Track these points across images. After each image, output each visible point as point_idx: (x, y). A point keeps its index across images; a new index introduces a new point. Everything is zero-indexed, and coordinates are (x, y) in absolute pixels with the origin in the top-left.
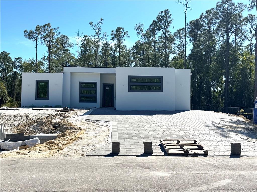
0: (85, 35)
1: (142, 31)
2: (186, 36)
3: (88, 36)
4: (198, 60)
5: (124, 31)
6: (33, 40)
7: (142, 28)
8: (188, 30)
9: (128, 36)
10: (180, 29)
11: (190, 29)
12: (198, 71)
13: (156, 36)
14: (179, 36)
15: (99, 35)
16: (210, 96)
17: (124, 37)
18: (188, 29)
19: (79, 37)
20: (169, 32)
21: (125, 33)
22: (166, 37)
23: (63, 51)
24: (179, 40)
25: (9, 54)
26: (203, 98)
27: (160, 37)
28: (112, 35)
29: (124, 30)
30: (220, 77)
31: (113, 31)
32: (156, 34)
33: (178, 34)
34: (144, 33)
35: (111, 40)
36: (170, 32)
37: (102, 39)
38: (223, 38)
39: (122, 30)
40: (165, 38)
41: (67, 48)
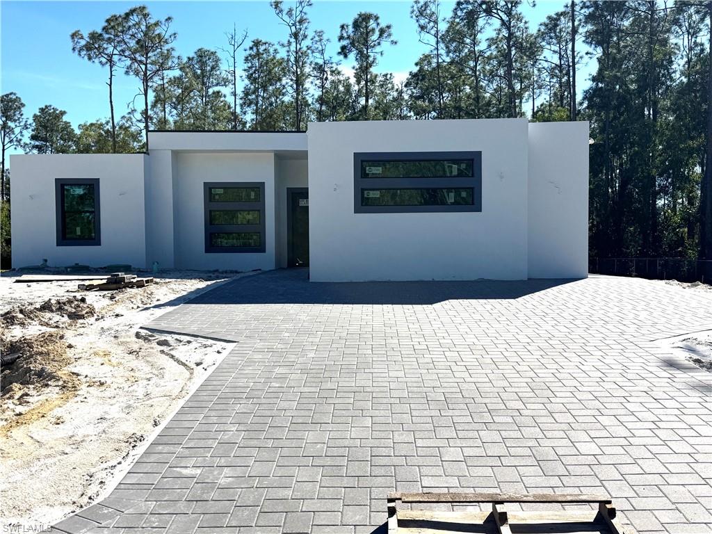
0: (254, 38)
1: (436, 22)
2: (574, 31)
3: (263, 41)
4: (617, 108)
5: (378, 24)
6: (101, 62)
7: (433, 10)
8: (583, 11)
9: (392, 38)
10: (557, 14)
11: (588, 7)
12: (615, 145)
13: (479, 36)
14: (552, 35)
15: (303, 39)
16: (656, 224)
17: (379, 44)
18: (582, 8)
19: (236, 47)
20: (519, 19)
21: (382, 32)
22: (511, 34)
23: (204, 99)
24: (553, 48)
25: (63, 113)
26: (630, 232)
27: (492, 39)
28: (341, 38)
29: (379, 21)
30: (688, 160)
31: (345, 27)
32: (480, 31)
33: (550, 29)
34: (443, 27)
35: (339, 53)
36: (523, 21)
37: (309, 51)
38: (693, 40)
39: (372, 21)
40: (509, 39)
41: (216, 89)
